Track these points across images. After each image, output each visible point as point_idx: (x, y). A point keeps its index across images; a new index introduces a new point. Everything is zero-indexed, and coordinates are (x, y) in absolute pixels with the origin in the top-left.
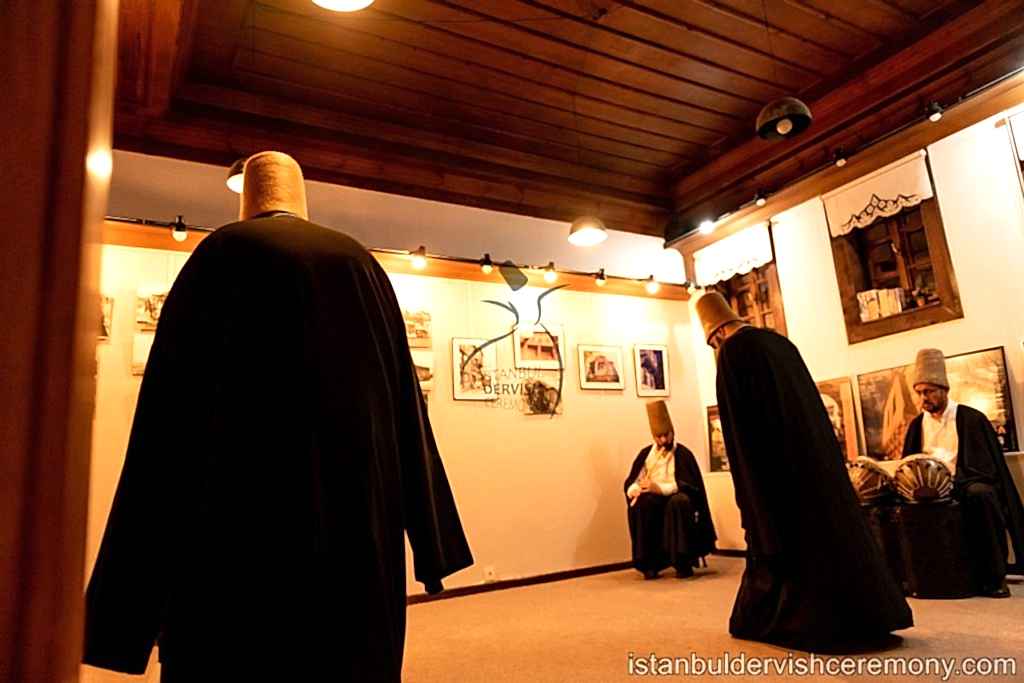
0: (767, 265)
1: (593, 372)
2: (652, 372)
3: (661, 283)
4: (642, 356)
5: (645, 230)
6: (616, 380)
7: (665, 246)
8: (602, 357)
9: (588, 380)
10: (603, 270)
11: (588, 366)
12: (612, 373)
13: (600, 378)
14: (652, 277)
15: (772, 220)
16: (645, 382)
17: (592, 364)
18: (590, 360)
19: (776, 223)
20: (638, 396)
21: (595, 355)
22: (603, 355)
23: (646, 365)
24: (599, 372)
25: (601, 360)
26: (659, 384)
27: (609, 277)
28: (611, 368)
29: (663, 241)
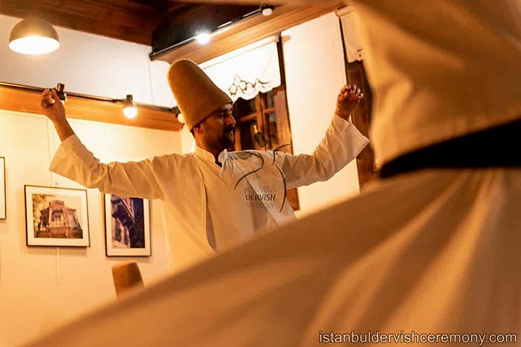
0: (275, 90)
1: (45, 224)
2: (128, 224)
3: (140, 106)
4: (113, 202)
5: (127, 34)
6: (78, 234)
7: (152, 57)
8: (58, 203)
9: (38, 234)
10: (62, 86)
11: (39, 214)
12: (72, 225)
13: (55, 232)
14: (129, 97)
15: (283, 34)
16: (117, 237)
17: (45, 213)
18: (41, 207)
19: (288, 38)
20: (107, 255)
21: (49, 199)
22: (61, 200)
23: (120, 214)
24: (54, 224)
25: (58, 207)
26: (137, 239)
27: (70, 95)
28: (70, 218)
29: (149, 49)
